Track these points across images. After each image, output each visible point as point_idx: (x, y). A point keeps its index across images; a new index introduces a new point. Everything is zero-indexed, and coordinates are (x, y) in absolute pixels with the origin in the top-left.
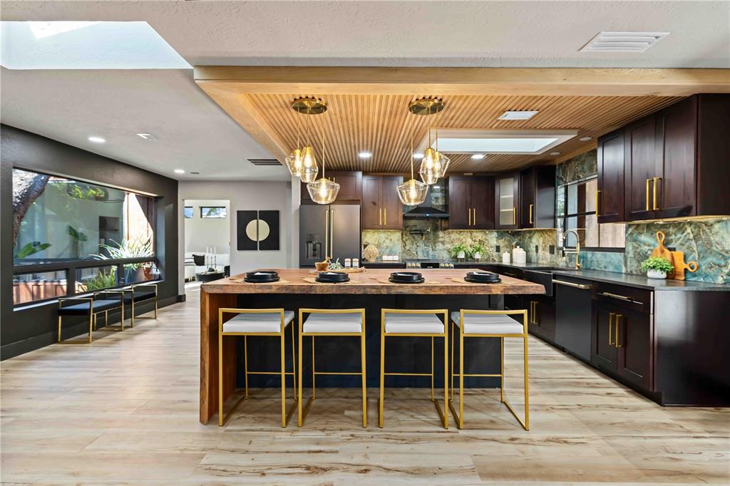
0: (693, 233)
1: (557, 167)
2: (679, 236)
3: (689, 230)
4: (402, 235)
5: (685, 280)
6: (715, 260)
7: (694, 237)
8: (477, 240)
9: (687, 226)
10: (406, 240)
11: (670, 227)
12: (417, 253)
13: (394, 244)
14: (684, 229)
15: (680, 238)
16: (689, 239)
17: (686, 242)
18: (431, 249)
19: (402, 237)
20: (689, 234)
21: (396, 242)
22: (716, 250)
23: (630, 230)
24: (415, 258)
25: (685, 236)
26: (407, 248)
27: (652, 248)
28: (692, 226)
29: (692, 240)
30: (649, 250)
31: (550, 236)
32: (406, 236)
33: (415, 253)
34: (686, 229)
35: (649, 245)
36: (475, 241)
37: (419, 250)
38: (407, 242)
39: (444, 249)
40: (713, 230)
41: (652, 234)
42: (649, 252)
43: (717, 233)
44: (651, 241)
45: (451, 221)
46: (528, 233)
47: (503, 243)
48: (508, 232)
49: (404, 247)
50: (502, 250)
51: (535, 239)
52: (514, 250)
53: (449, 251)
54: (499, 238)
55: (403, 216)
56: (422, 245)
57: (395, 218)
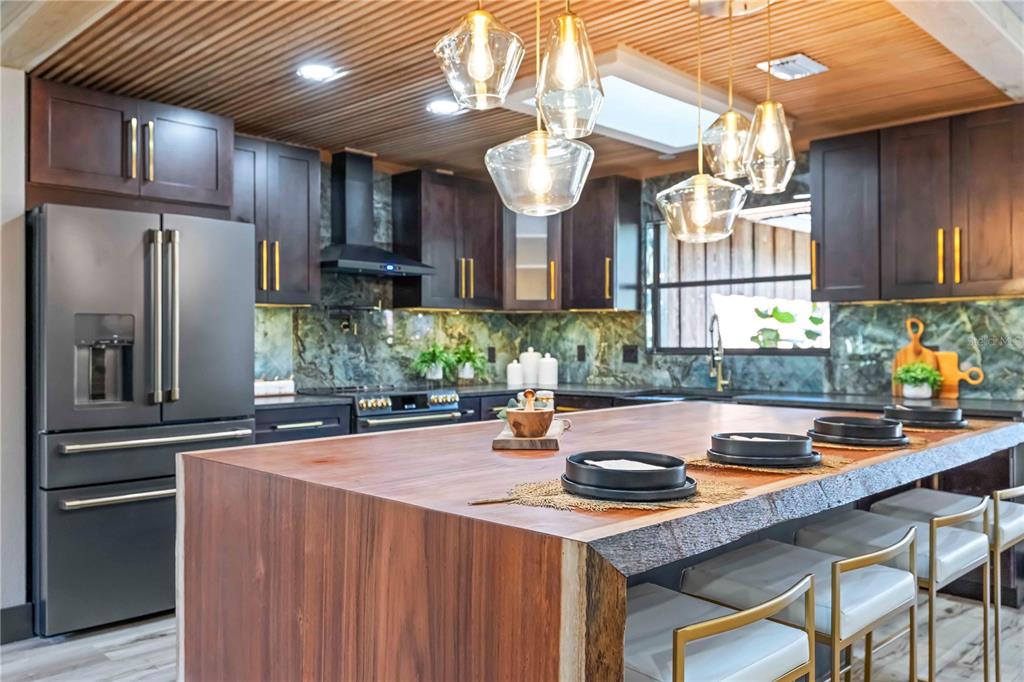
0: (971, 321)
1: (644, 185)
2: (944, 326)
3: (964, 317)
4: (295, 319)
5: (958, 399)
6: (1011, 364)
7: (974, 329)
8: (456, 334)
9: (960, 311)
10: (306, 335)
11: (926, 312)
12: (331, 371)
13: (274, 346)
14: (954, 315)
15: (947, 330)
16: (964, 332)
17: (960, 336)
18: (363, 358)
19: (296, 328)
20: (964, 323)
21: (279, 342)
22: (1013, 349)
23: (841, 316)
24: (327, 384)
25: (957, 327)
26: (308, 356)
27: (889, 347)
28: (970, 312)
29: (969, 333)
30: (883, 350)
31: (623, 326)
32: (305, 322)
33: (326, 370)
34: (958, 316)
35: (883, 343)
36: (451, 336)
37: (338, 361)
38: (308, 341)
39: (393, 358)
40: (1008, 318)
41: (890, 323)
42: (884, 355)
43: (1015, 323)
44: (890, 336)
45: (428, 285)
46: (556, 317)
47: (497, 341)
48: (508, 317)
49: (300, 353)
50: (500, 356)
51: (580, 333)
52: (524, 356)
53: (404, 363)
54: (494, 329)
55: (323, 265)
56: (343, 348)
57: (299, 274)
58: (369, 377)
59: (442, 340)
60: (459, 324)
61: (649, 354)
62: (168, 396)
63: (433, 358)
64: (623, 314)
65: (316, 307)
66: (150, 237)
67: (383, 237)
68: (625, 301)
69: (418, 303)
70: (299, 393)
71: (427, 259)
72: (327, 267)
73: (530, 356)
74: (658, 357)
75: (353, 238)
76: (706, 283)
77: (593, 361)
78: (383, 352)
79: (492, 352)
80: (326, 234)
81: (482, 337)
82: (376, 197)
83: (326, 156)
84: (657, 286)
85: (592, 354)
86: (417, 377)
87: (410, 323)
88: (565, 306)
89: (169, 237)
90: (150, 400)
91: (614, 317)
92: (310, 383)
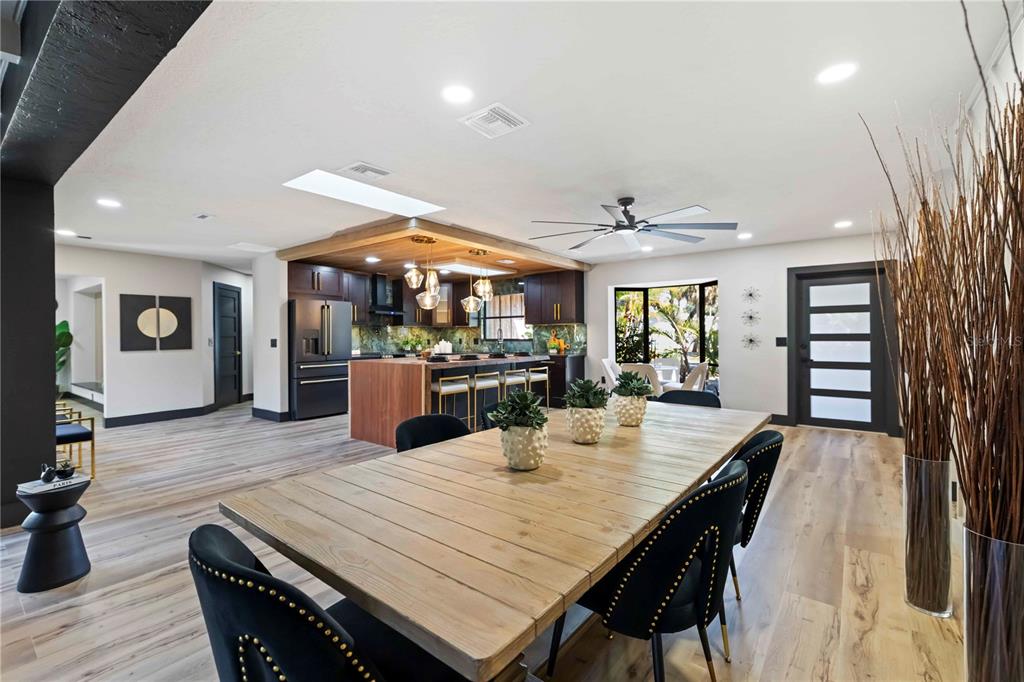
2: (561, 332)
3: (566, 329)
5: (564, 353)
8: (415, 335)
9: (565, 327)
10: (363, 335)
11: (557, 328)
13: (353, 339)
18: (382, 343)
20: (566, 331)
21: (356, 337)
23: (536, 329)
25: (564, 332)
26: (364, 342)
27: (548, 338)
29: (567, 334)
30: (546, 339)
31: (473, 332)
32: (363, 331)
34: (564, 329)
35: (546, 337)
37: (374, 344)
39: (393, 343)
41: (548, 331)
42: (547, 341)
44: (548, 335)
45: (405, 319)
46: (452, 329)
47: (431, 337)
48: (435, 328)
49: (362, 341)
50: (432, 343)
51: (459, 334)
52: (440, 343)
53: (397, 345)
54: (429, 333)
55: (370, 313)
56: (376, 340)
57: (363, 315)
58: (385, 350)
59: (410, 337)
60: (417, 331)
61: (482, 341)
62: (328, 353)
63: (407, 343)
64: (474, 328)
65: (367, 326)
66: (323, 307)
67: (389, 301)
68: (473, 323)
69: (402, 324)
70: (362, 354)
71: (404, 309)
72: (372, 313)
73: (443, 342)
74: (485, 342)
75: (379, 303)
76: (511, 317)
77: (464, 344)
78: (389, 340)
79: (429, 341)
80: (370, 301)
81: (425, 335)
82: (387, 288)
83: (370, 275)
84: (485, 318)
85: (464, 341)
86: (402, 350)
87: (399, 331)
88: (454, 325)
89: (328, 307)
90: (323, 354)
91: (470, 328)
92: (365, 351)
